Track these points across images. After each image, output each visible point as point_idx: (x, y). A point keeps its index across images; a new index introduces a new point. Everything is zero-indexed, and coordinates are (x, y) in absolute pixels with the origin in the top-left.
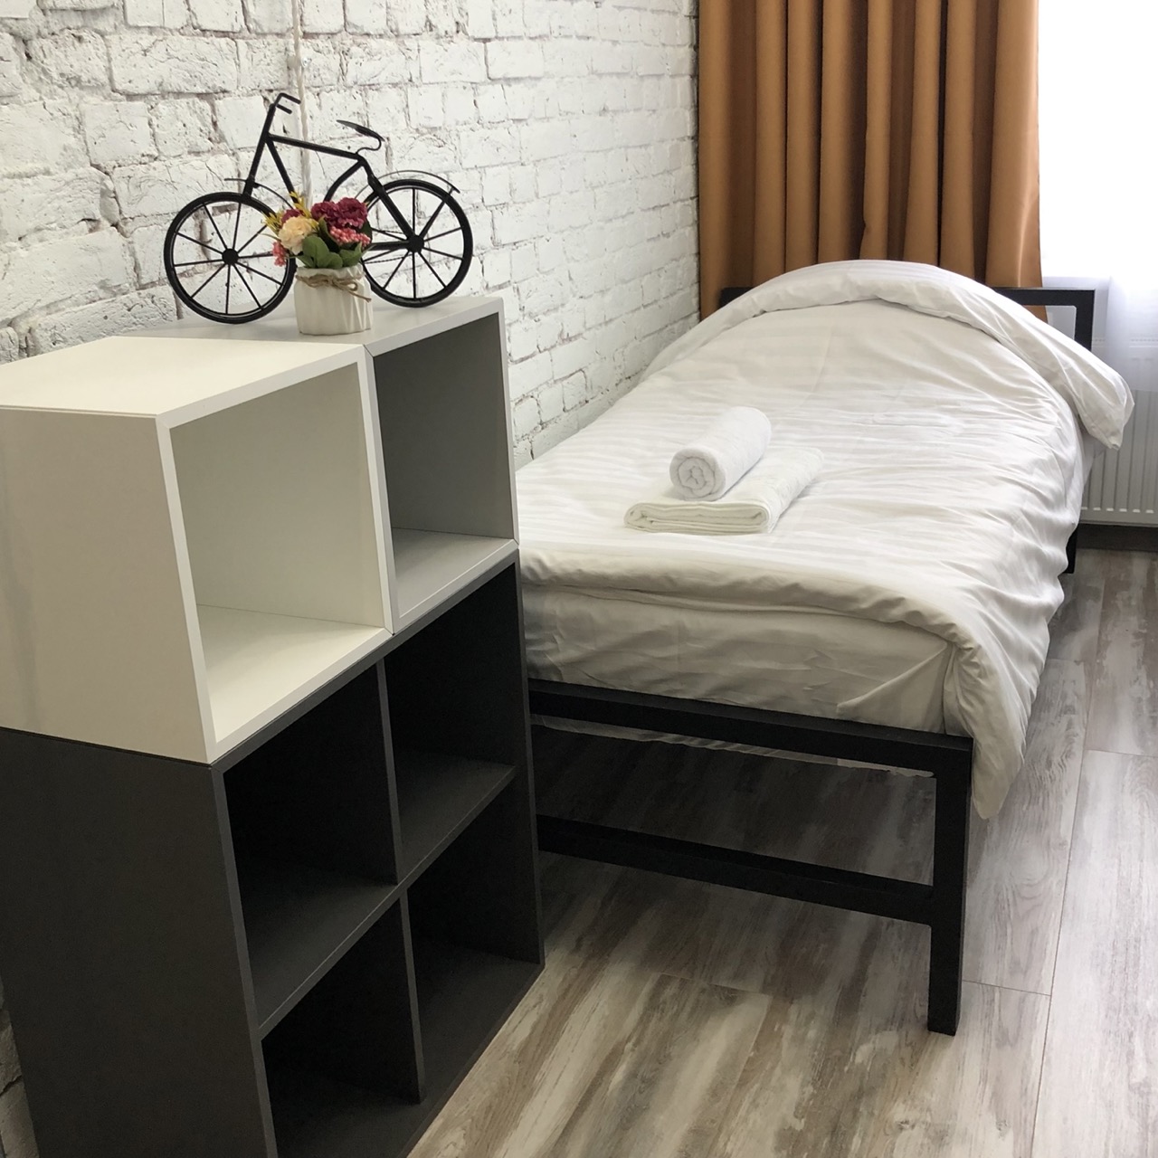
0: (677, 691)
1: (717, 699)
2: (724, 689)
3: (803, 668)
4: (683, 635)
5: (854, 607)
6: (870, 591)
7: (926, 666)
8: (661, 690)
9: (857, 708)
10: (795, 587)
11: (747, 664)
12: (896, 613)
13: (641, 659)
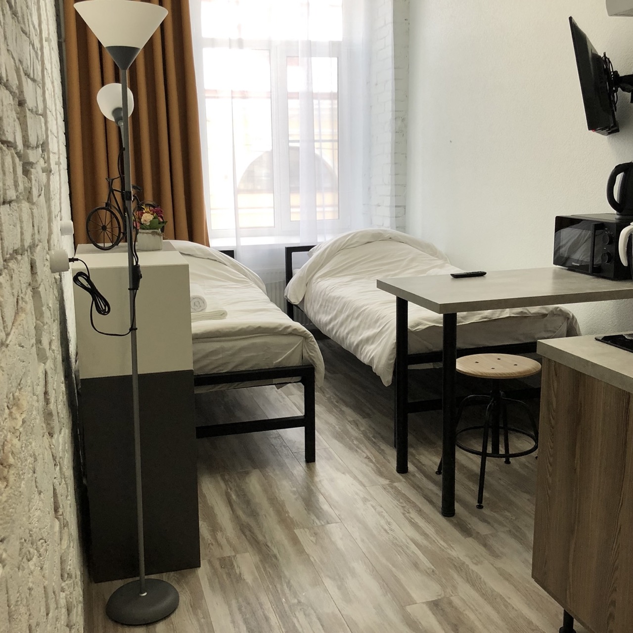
0: (220, 370)
1: (235, 370)
2: (237, 366)
3: (262, 353)
4: (223, 350)
5: (277, 331)
6: (281, 325)
7: (298, 345)
8: (215, 371)
9: (280, 362)
10: (259, 327)
11: (245, 355)
12: (289, 330)
13: (208, 361)
